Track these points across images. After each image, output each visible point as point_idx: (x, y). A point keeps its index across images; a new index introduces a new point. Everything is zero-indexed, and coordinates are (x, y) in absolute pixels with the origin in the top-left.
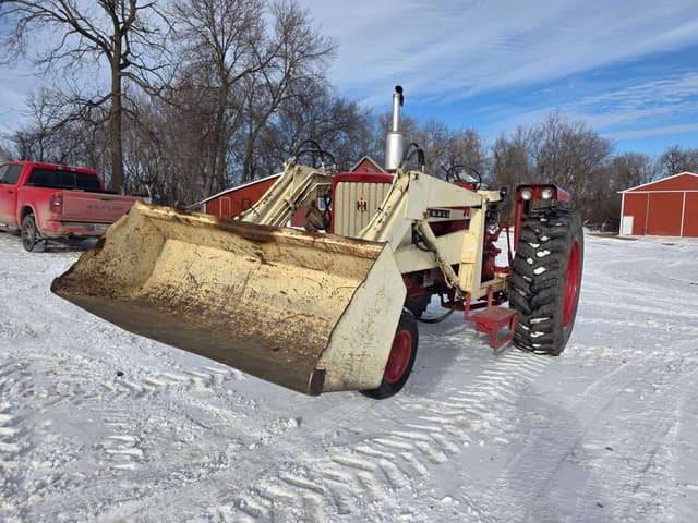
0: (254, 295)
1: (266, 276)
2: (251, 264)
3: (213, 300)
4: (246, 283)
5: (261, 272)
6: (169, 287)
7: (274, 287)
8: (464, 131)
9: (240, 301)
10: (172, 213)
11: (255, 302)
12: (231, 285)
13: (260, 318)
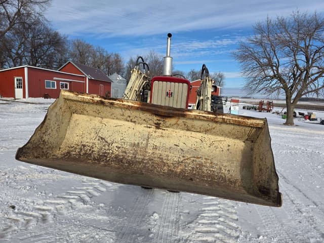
0: (155, 148)
1: (162, 136)
2: (149, 129)
3: (125, 152)
4: (148, 140)
5: (157, 134)
6: (84, 146)
7: (169, 142)
8: (114, 53)
9: (146, 152)
10: (97, 99)
11: (157, 152)
12: (136, 142)
13: (165, 161)
